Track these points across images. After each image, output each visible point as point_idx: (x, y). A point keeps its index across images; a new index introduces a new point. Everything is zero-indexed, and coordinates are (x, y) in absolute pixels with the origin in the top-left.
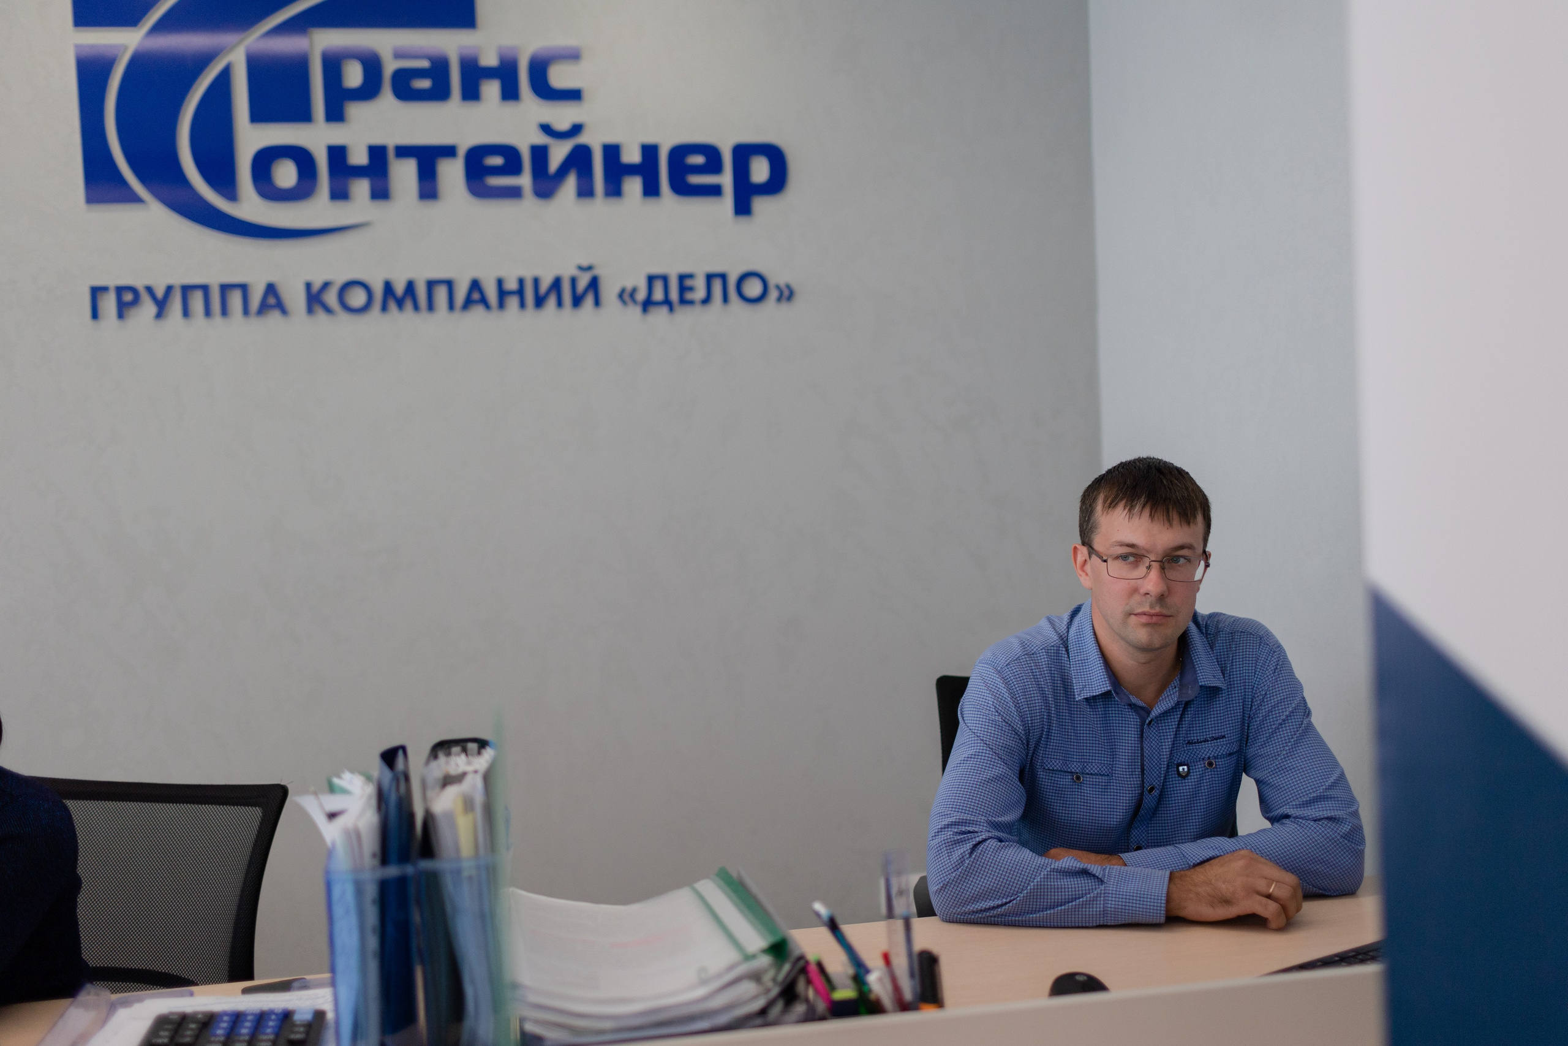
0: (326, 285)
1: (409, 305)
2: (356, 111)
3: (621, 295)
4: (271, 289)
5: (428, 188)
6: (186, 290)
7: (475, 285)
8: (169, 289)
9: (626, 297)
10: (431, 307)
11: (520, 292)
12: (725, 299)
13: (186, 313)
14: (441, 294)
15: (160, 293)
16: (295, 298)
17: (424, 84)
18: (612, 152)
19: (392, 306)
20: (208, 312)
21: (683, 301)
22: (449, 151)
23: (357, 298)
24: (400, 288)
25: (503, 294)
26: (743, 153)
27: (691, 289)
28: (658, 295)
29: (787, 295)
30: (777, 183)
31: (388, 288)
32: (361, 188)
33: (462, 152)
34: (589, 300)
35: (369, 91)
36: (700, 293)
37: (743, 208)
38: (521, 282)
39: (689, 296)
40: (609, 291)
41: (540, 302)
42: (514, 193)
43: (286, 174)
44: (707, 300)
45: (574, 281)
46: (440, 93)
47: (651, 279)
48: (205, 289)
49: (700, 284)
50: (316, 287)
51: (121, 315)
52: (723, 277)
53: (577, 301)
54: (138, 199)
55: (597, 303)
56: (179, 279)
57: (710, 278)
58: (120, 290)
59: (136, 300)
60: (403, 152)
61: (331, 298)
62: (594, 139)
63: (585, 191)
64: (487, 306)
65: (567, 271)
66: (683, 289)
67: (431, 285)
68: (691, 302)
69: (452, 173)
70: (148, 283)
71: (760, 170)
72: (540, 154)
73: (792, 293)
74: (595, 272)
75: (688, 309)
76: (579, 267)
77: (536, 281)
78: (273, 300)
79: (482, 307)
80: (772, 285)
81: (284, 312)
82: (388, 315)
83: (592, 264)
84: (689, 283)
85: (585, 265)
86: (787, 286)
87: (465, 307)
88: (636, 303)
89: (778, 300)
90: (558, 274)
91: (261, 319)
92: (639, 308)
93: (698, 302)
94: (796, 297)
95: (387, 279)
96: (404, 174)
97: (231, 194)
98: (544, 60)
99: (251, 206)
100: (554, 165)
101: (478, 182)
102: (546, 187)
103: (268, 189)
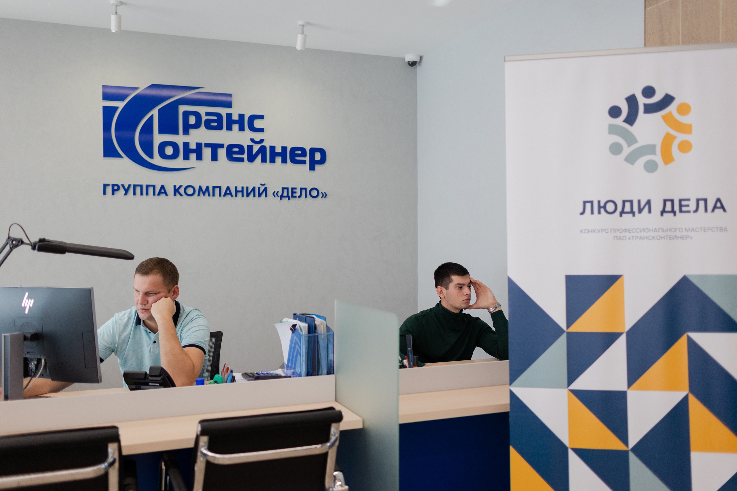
0: (180, 187)
1: (207, 194)
2: (192, 131)
3: (273, 194)
4: (162, 187)
5: (214, 157)
6: (135, 186)
7: (228, 188)
8: (129, 186)
9: (275, 194)
10: (214, 195)
11: (242, 191)
12: (306, 196)
13: (134, 194)
14: (217, 191)
15: (126, 187)
16: (170, 190)
17: (215, 124)
18: (272, 148)
19: (201, 194)
20: (142, 194)
21: (293, 196)
22: (222, 146)
24: (204, 189)
25: (237, 192)
26: (313, 151)
27: (296, 192)
28: (285, 194)
29: (325, 195)
30: (323, 161)
31: (200, 188)
32: (193, 156)
33: (225, 146)
34: (264, 194)
35: (197, 126)
36: (298, 194)
37: (312, 168)
38: (243, 188)
39: (295, 195)
40: (270, 192)
41: (248, 195)
42: (242, 160)
43: (169, 151)
44: (300, 196)
45: (259, 188)
46: (219, 127)
47: (283, 189)
48: (141, 186)
49: (298, 191)
50: (177, 187)
51: (113, 194)
52: (305, 189)
53: (260, 195)
54: (121, 157)
55: (266, 196)
56: (133, 183)
57: (301, 189)
58: (113, 186)
59: (118, 189)
60: (207, 145)
61: (182, 191)
62: (267, 144)
63: (264, 160)
64: (232, 196)
65: (257, 185)
66: (293, 193)
67: (214, 188)
68: (295, 197)
69: (222, 153)
70: (122, 184)
71: (318, 156)
72: (250, 148)
73: (326, 195)
74: (266, 186)
75: (294, 199)
76: (261, 184)
77: (247, 188)
78: (163, 191)
79: (230, 196)
80: (320, 192)
81: (166, 195)
82: (199, 197)
83: (265, 183)
84: (295, 191)
85: (263, 184)
86: (325, 193)
87: (224, 195)
88: (278, 196)
89: (322, 197)
90: (254, 186)
91: (159, 196)
92: (279, 198)
93: (297, 197)
94: (327, 196)
95: (200, 185)
96: (207, 152)
97: (151, 156)
98: (253, 118)
99: (157, 160)
100: (254, 152)
101: (230, 156)
102: (252, 158)
103: (163, 155)
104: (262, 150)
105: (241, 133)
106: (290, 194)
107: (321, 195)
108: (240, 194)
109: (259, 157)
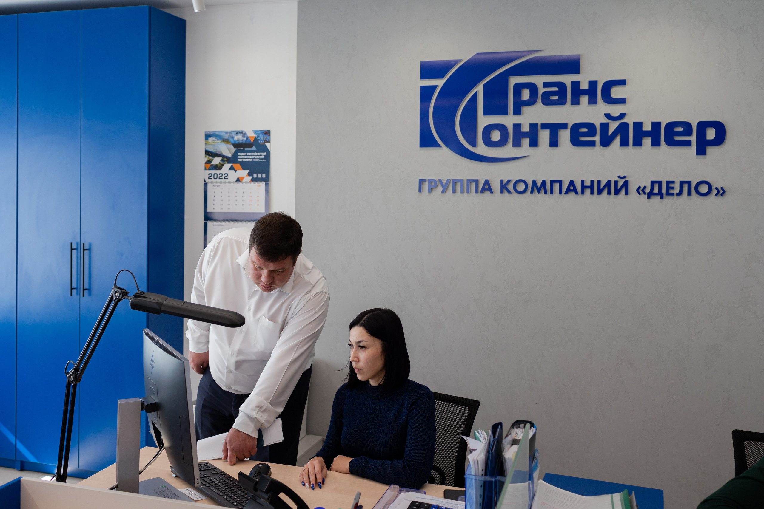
0: (509, 181)
1: (542, 191)
2: (526, 110)
3: (638, 190)
4: (487, 182)
5: (554, 143)
6: (454, 181)
7: (572, 183)
8: (448, 181)
9: (640, 191)
10: (552, 192)
11: (591, 187)
12: (689, 194)
13: (454, 191)
14: (557, 186)
15: (444, 182)
16: (496, 186)
17: (556, 98)
18: (638, 126)
19: (536, 191)
20: (462, 192)
21: (668, 194)
22: (564, 126)
23: (521, 187)
24: (539, 184)
25: (583, 187)
26: (703, 126)
27: (673, 188)
28: (656, 190)
29: (721, 192)
30: (720, 139)
31: (534, 182)
32: (526, 142)
33: (569, 127)
34: (623, 191)
36: (677, 190)
37: (701, 151)
38: (592, 182)
39: (671, 191)
40: (632, 188)
41: (600, 192)
42: (592, 144)
43: (496, 136)
46: (562, 102)
47: (653, 183)
48: (462, 181)
49: (677, 186)
50: (505, 182)
51: (429, 192)
52: (689, 183)
53: (617, 192)
54: (438, 145)
55: (627, 193)
56: (452, 177)
58: (430, 181)
59: (436, 186)
60: (545, 126)
61: (510, 187)
62: (630, 120)
63: (624, 143)
64: (577, 193)
65: (613, 178)
66: (668, 188)
67: (552, 182)
68: (673, 194)
69: (565, 135)
70: (440, 178)
71: (711, 134)
72: (604, 127)
73: (724, 192)
74: (627, 179)
75: (671, 197)
76: (619, 177)
77: (599, 182)
78: (487, 187)
79: (574, 193)
80: (714, 187)
81: (491, 192)
82: (533, 195)
83: (625, 175)
84: (672, 185)
85: (622, 176)
86: (722, 188)
87: (566, 193)
88: (645, 194)
89: (716, 195)
90: (609, 179)
91: (482, 194)
92: (646, 196)
93: (675, 194)
94: (727, 193)
95: (534, 179)
96: (544, 136)
97: (474, 144)
98: (609, 85)
99: (481, 149)
100: (610, 132)
101: (576, 141)
102: (606, 142)
103: (489, 143)
104: (623, 129)
105: (592, 107)
106: (664, 191)
107: (715, 192)
108: (588, 191)
109: (618, 140)
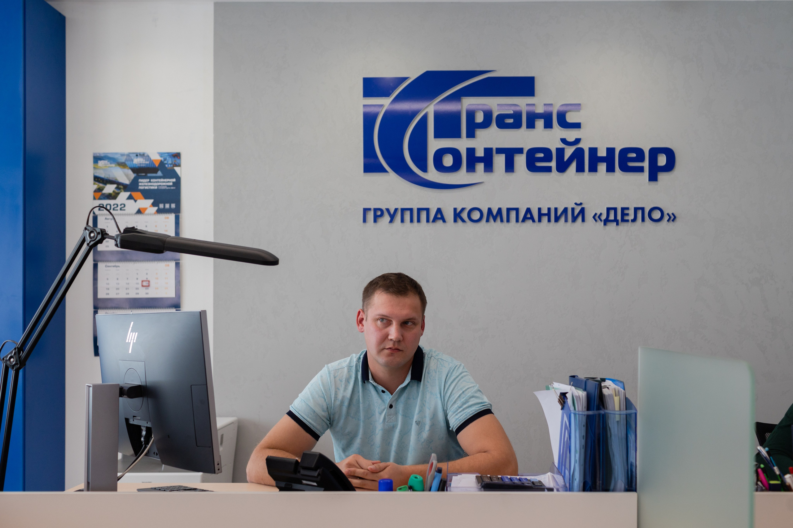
0: (463, 209)
1: (499, 219)
2: (480, 133)
3: (594, 217)
4: (439, 211)
5: (510, 167)
6: (403, 210)
7: (528, 210)
8: (396, 210)
9: (597, 218)
10: (508, 221)
11: (548, 214)
12: (643, 220)
13: (402, 221)
14: (513, 214)
15: (392, 212)
16: (449, 215)
17: (511, 121)
18: (593, 151)
19: (491, 219)
20: (412, 221)
21: (623, 220)
22: (520, 151)
23: (476, 215)
24: (495, 212)
25: (540, 215)
26: (655, 152)
27: (628, 214)
28: (612, 217)
29: (673, 218)
30: (670, 166)
31: (490, 210)
32: (480, 167)
33: (525, 151)
34: (580, 218)
35: (486, 124)
36: (631, 217)
37: (653, 178)
38: (549, 209)
39: (626, 218)
40: (589, 215)
41: (557, 219)
42: (548, 170)
43: (448, 160)
44: (634, 220)
45: (573, 209)
46: (517, 125)
47: (609, 209)
48: (411, 210)
49: (631, 212)
50: (458, 211)
51: (375, 221)
52: (643, 209)
53: (574, 219)
54: (385, 171)
55: (583, 220)
56: (400, 207)
57: (636, 209)
58: (376, 210)
59: (382, 215)
60: (500, 151)
61: (465, 215)
62: (585, 145)
63: (580, 169)
64: (534, 221)
65: (570, 206)
66: (623, 215)
67: (509, 210)
68: (628, 221)
69: (520, 161)
70: (387, 207)
71: (662, 160)
72: (560, 152)
73: (675, 217)
74: (583, 206)
75: (625, 224)
76: (576, 204)
77: (556, 209)
78: (439, 216)
79: (531, 221)
80: (665, 213)
81: (444, 221)
82: (489, 224)
83: (582, 202)
84: (626, 212)
85: (579, 203)
86: (673, 214)
87: (523, 221)
88: (601, 220)
89: (668, 221)
90: (566, 206)
91: (434, 224)
92: (603, 223)
93: (630, 221)
94: (677, 219)
95: (489, 207)
96: (499, 161)
97: (424, 168)
98: (564, 109)
99: (433, 175)
100: (566, 157)
101: (532, 166)
102: (562, 167)
103: (440, 167)
104: (578, 155)
105: (548, 131)
106: (619, 218)
107: (666, 218)
108: (545, 219)
109: (574, 165)
